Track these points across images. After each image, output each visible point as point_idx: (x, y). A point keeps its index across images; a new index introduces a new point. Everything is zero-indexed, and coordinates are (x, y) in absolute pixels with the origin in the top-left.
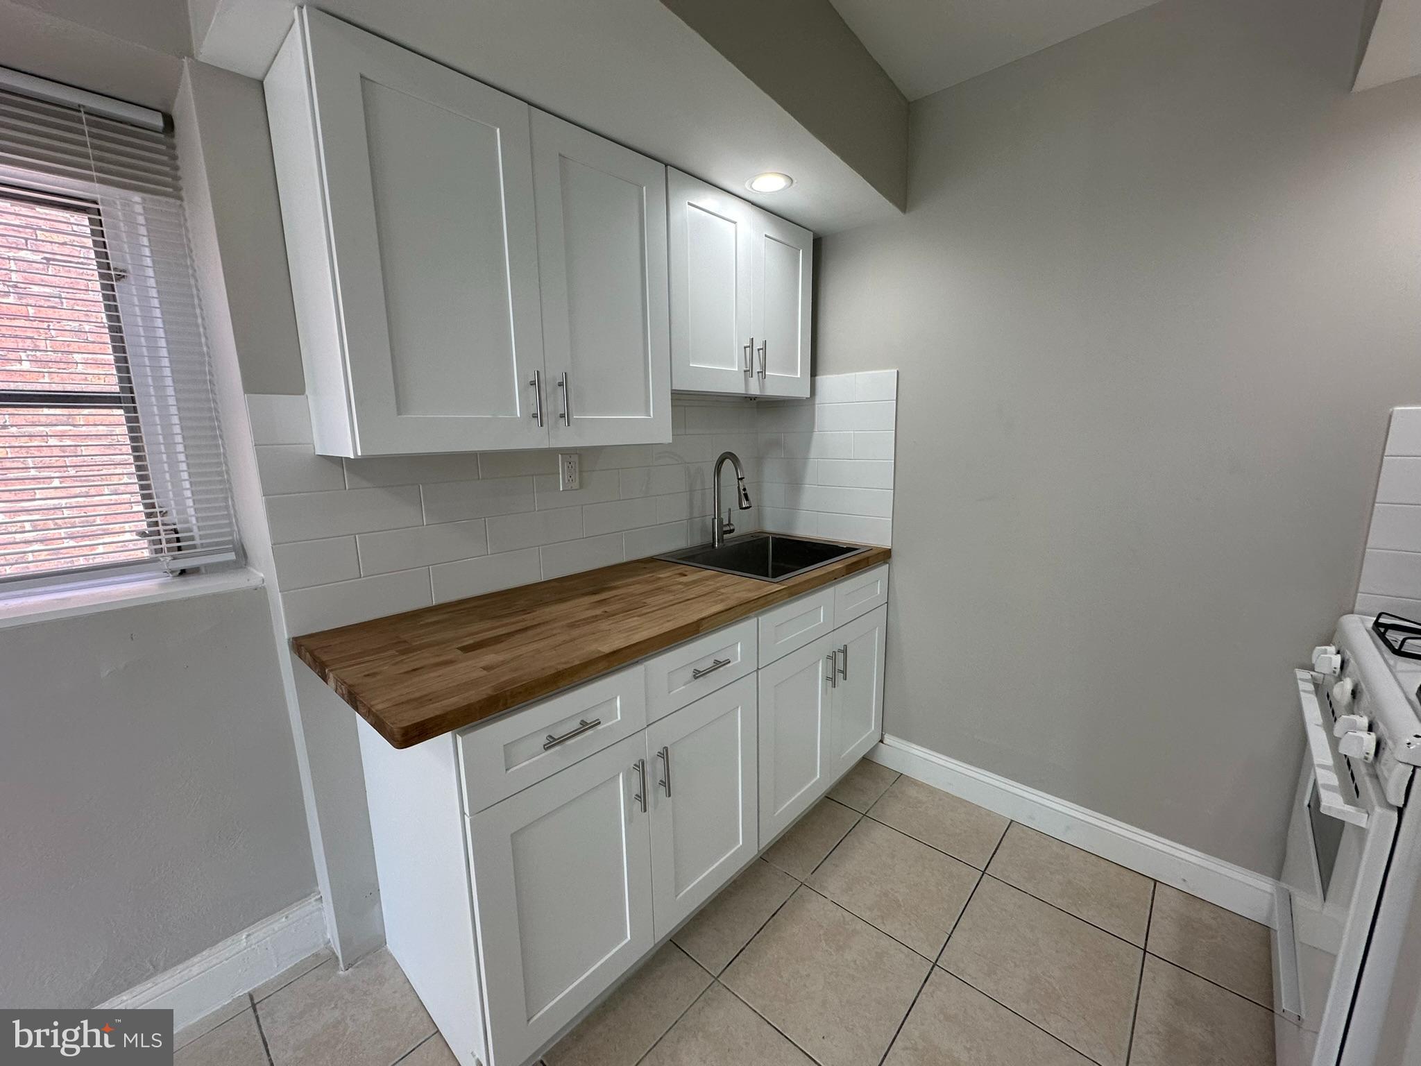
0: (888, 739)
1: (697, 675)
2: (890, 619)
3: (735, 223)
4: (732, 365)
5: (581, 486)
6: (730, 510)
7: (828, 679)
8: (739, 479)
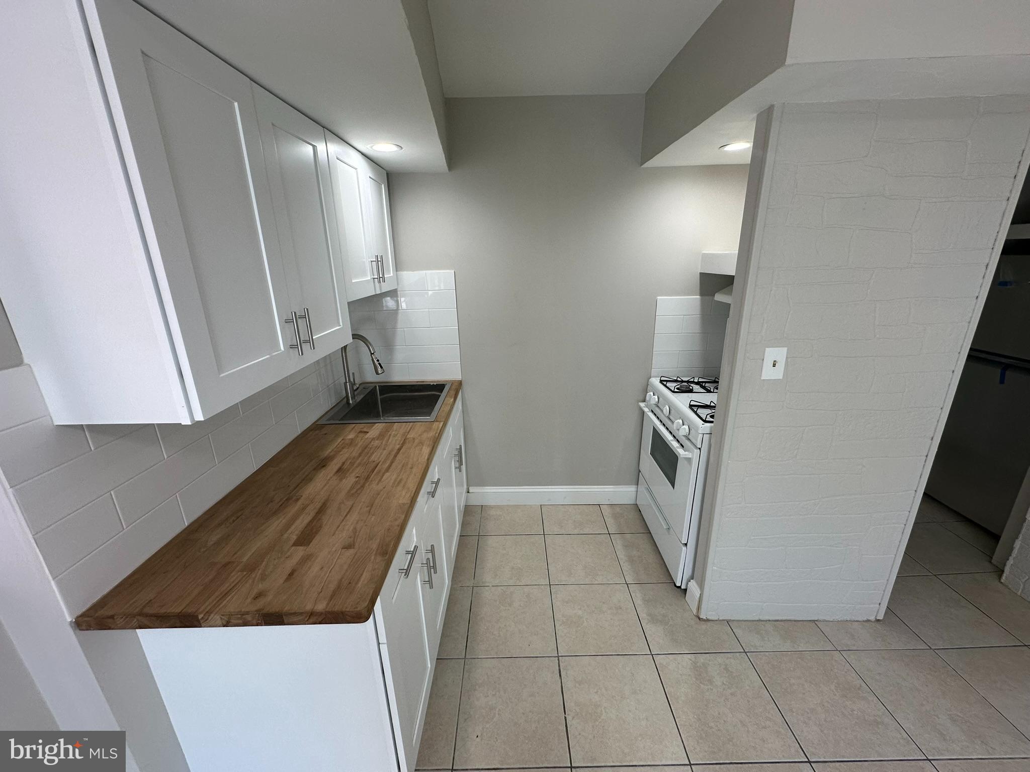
0: (471, 490)
1: (431, 494)
3: (356, 169)
6: (353, 374)
7: (456, 468)
8: (372, 354)
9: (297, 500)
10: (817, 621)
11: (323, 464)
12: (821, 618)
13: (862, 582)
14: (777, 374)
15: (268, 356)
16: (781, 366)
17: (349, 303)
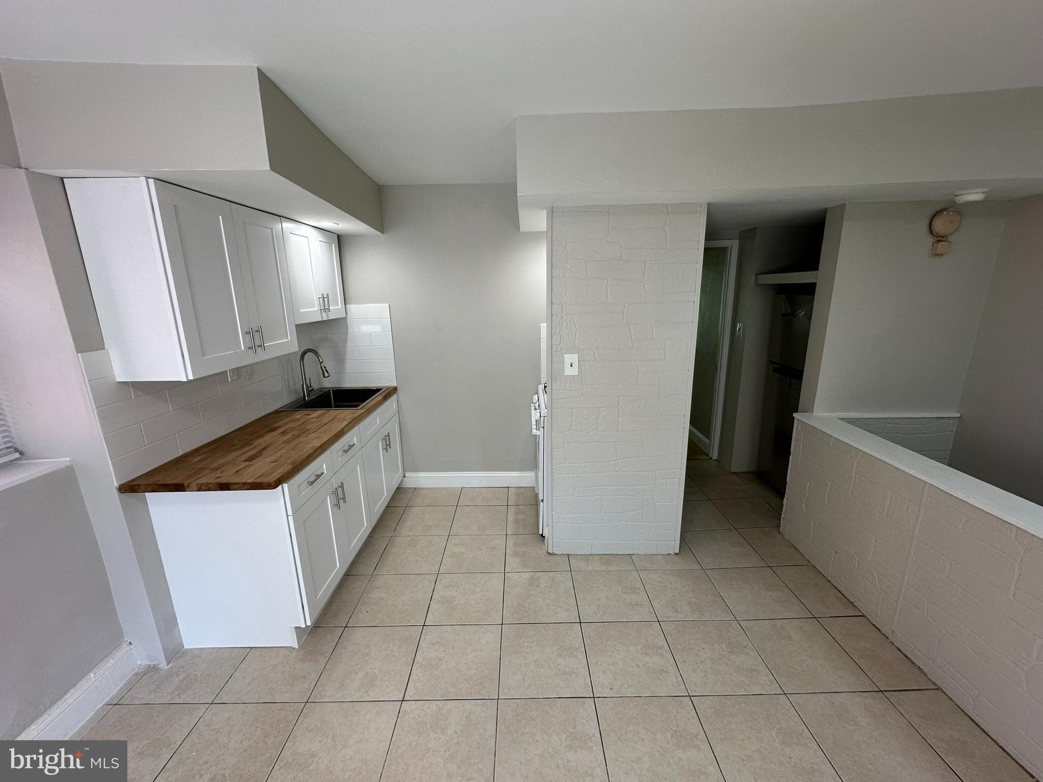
0: (407, 475)
1: (346, 451)
2: (401, 420)
3: (307, 237)
4: (314, 307)
5: (238, 378)
6: (310, 378)
7: (383, 449)
8: (320, 363)
9: (251, 445)
10: (632, 554)
11: (274, 430)
12: (635, 552)
13: (659, 524)
14: (573, 371)
15: (233, 352)
16: (576, 365)
17: (296, 326)
